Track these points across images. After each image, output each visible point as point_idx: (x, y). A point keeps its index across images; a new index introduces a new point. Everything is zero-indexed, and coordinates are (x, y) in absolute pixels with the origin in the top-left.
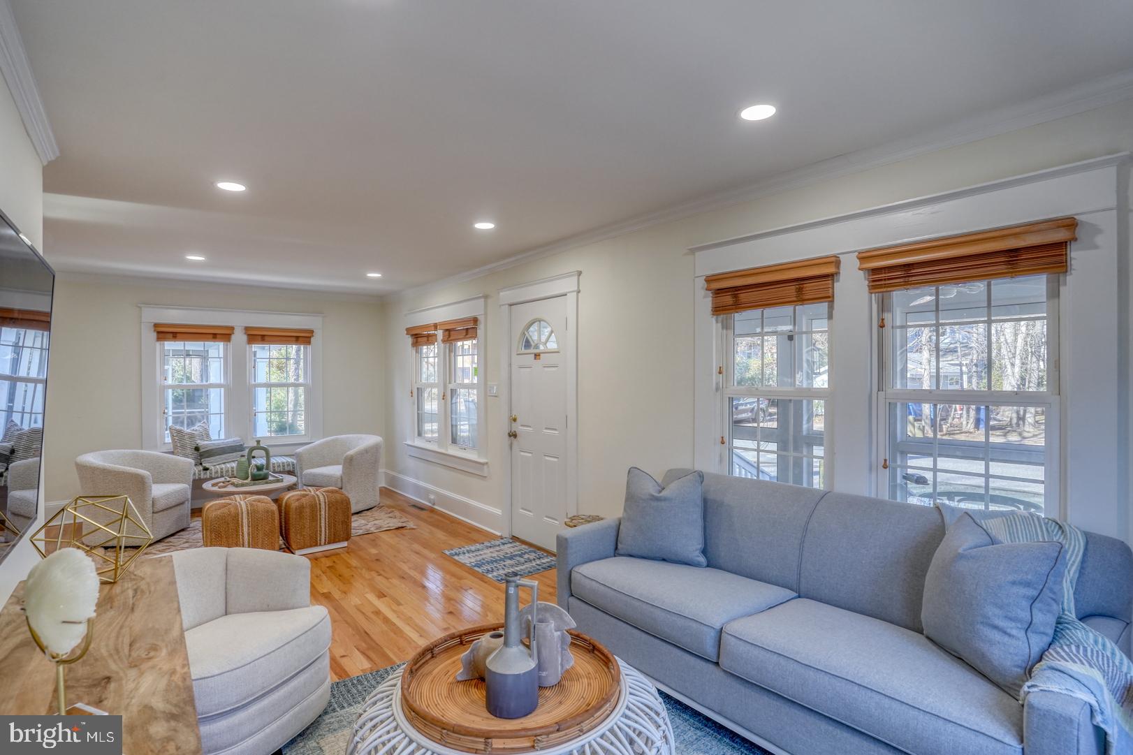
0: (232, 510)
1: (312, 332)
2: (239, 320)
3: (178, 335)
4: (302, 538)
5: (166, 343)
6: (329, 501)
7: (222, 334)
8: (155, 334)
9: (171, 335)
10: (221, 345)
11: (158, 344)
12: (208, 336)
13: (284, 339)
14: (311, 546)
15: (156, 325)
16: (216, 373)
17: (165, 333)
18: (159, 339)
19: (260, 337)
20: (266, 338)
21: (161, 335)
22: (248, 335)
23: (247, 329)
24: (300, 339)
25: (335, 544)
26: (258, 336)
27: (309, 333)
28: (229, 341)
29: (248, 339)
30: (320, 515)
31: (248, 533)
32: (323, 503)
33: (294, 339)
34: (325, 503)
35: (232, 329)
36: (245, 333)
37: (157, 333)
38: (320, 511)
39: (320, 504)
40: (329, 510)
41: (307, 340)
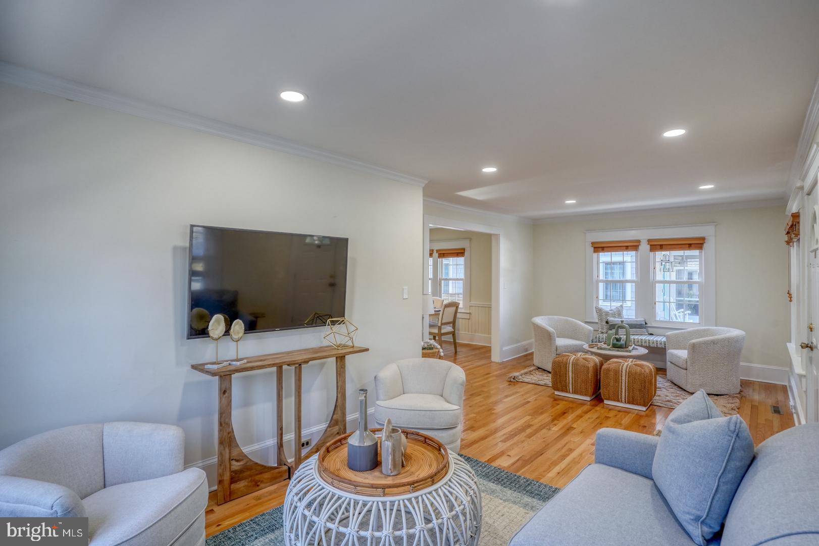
0: (565, 360)
1: (703, 239)
2: (643, 235)
3: (605, 249)
4: (607, 392)
5: (600, 253)
6: (629, 371)
7: (632, 246)
8: (593, 248)
9: (601, 249)
10: (633, 253)
11: (595, 255)
12: (622, 248)
13: (679, 246)
14: (614, 400)
15: (593, 243)
16: (630, 273)
17: (599, 248)
18: (595, 252)
19: (659, 246)
21: (596, 249)
22: (651, 245)
23: (649, 241)
24: (693, 245)
25: (637, 406)
26: (657, 246)
27: (700, 240)
28: (637, 250)
29: (651, 248)
30: (621, 379)
31: (572, 377)
32: (624, 371)
33: (687, 246)
34: (626, 371)
35: (639, 241)
36: (648, 244)
37: (594, 247)
38: (622, 377)
39: (622, 371)
40: (628, 377)
41: (700, 245)
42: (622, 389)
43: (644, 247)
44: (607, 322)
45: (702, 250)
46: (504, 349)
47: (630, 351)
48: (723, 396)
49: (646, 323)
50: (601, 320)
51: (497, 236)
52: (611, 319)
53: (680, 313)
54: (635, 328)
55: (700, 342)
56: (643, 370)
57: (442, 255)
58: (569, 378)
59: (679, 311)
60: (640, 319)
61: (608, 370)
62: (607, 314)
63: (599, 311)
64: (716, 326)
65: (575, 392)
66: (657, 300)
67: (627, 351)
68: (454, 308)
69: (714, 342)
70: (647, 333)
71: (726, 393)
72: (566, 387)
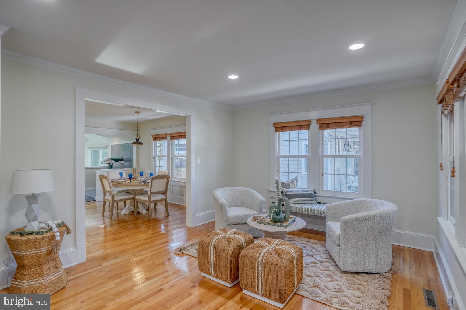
0: (208, 241)
3: (284, 128)
4: (244, 282)
5: (281, 133)
6: (266, 260)
7: (304, 125)
8: (274, 129)
11: (276, 134)
13: (342, 124)
14: (252, 291)
15: (274, 124)
16: (304, 149)
17: (280, 127)
18: (276, 131)
19: (326, 125)
20: (330, 125)
21: (277, 129)
22: (319, 124)
23: (318, 120)
24: (353, 123)
25: (274, 302)
26: (324, 124)
27: (356, 118)
28: (308, 129)
29: (319, 126)
30: (258, 269)
31: (214, 260)
32: (260, 261)
33: (349, 124)
34: (262, 260)
35: (310, 121)
36: (317, 123)
37: (276, 127)
38: (258, 266)
39: (258, 260)
40: (264, 268)
41: (359, 123)
42: (258, 280)
43: (314, 126)
44: (282, 192)
45: (361, 127)
46: (197, 215)
47: (286, 226)
48: (374, 275)
49: (315, 193)
50: (278, 190)
51: (189, 117)
52: (285, 189)
53: (355, 179)
54: (305, 197)
55: (352, 218)
56: (280, 260)
57: (172, 137)
58: (211, 261)
59: (355, 178)
60: (311, 189)
61: (246, 257)
62: (283, 185)
63: (277, 182)
64: (372, 198)
65: (216, 276)
66: (324, 173)
67: (283, 226)
68: (166, 180)
69: (366, 219)
70: (315, 202)
71: (377, 272)
72: (209, 270)
